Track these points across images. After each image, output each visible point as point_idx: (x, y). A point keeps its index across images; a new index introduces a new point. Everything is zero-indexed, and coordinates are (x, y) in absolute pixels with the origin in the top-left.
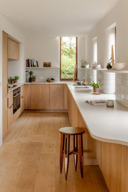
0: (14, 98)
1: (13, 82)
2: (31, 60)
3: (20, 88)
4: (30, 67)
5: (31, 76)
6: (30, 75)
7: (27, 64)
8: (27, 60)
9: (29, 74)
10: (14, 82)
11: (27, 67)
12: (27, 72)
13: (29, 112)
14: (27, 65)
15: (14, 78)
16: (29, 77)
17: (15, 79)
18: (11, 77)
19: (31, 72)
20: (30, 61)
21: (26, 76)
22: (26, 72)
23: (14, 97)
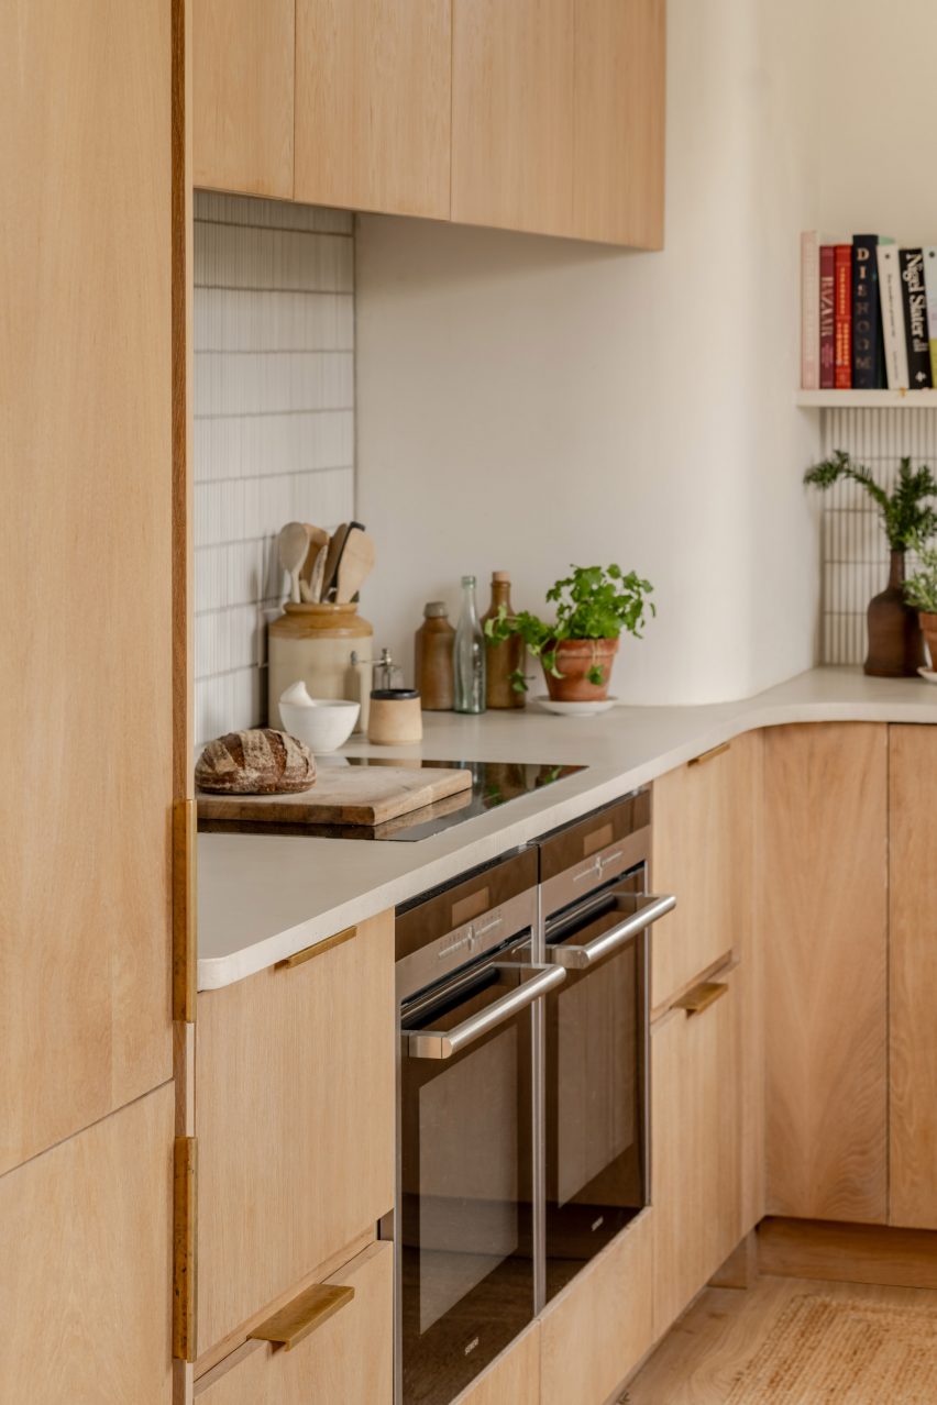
0: (414, 1074)
1: (538, 688)
2: (905, 257)
3: (631, 813)
4: (898, 393)
5: (914, 565)
6: (898, 549)
7: (830, 321)
8: (830, 258)
9: (876, 523)
10: (559, 691)
11: (829, 378)
12: (845, 489)
13: (861, 1287)
14: (828, 342)
15: (548, 614)
16: (866, 576)
17: (578, 632)
18: (498, 588)
19: (915, 486)
20: (888, 270)
21: (826, 562)
22: (823, 475)
23: (438, 1045)
